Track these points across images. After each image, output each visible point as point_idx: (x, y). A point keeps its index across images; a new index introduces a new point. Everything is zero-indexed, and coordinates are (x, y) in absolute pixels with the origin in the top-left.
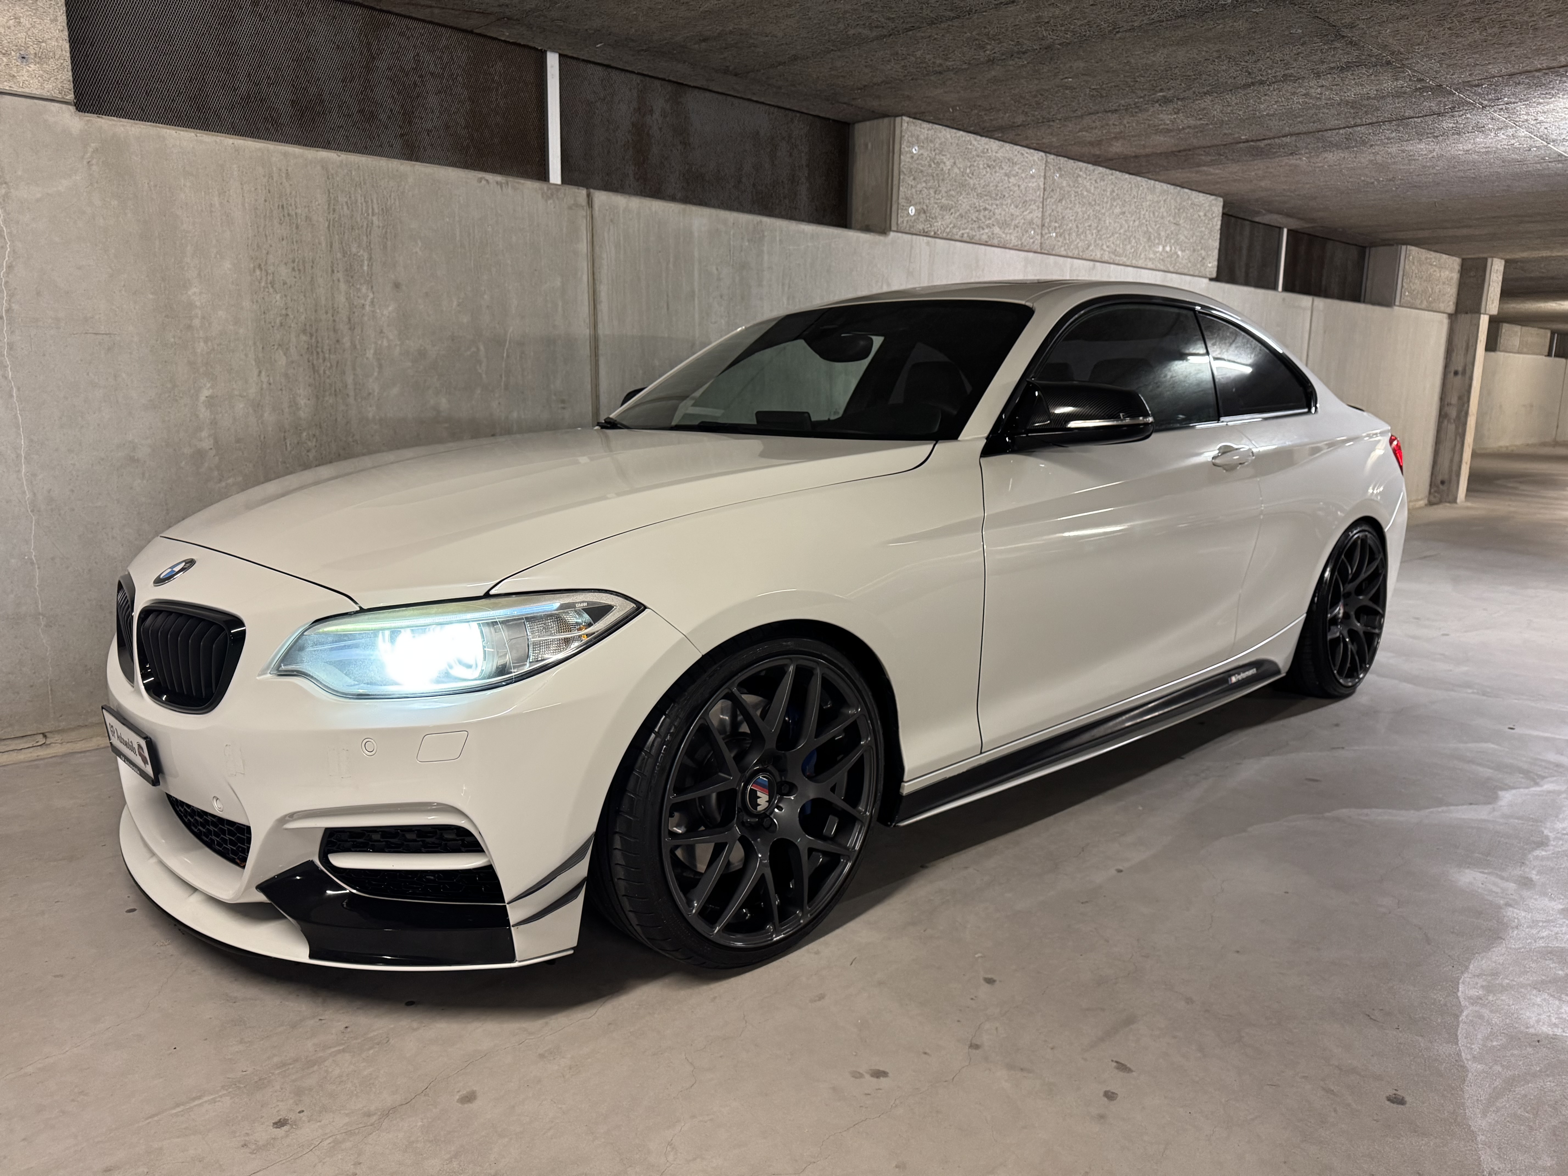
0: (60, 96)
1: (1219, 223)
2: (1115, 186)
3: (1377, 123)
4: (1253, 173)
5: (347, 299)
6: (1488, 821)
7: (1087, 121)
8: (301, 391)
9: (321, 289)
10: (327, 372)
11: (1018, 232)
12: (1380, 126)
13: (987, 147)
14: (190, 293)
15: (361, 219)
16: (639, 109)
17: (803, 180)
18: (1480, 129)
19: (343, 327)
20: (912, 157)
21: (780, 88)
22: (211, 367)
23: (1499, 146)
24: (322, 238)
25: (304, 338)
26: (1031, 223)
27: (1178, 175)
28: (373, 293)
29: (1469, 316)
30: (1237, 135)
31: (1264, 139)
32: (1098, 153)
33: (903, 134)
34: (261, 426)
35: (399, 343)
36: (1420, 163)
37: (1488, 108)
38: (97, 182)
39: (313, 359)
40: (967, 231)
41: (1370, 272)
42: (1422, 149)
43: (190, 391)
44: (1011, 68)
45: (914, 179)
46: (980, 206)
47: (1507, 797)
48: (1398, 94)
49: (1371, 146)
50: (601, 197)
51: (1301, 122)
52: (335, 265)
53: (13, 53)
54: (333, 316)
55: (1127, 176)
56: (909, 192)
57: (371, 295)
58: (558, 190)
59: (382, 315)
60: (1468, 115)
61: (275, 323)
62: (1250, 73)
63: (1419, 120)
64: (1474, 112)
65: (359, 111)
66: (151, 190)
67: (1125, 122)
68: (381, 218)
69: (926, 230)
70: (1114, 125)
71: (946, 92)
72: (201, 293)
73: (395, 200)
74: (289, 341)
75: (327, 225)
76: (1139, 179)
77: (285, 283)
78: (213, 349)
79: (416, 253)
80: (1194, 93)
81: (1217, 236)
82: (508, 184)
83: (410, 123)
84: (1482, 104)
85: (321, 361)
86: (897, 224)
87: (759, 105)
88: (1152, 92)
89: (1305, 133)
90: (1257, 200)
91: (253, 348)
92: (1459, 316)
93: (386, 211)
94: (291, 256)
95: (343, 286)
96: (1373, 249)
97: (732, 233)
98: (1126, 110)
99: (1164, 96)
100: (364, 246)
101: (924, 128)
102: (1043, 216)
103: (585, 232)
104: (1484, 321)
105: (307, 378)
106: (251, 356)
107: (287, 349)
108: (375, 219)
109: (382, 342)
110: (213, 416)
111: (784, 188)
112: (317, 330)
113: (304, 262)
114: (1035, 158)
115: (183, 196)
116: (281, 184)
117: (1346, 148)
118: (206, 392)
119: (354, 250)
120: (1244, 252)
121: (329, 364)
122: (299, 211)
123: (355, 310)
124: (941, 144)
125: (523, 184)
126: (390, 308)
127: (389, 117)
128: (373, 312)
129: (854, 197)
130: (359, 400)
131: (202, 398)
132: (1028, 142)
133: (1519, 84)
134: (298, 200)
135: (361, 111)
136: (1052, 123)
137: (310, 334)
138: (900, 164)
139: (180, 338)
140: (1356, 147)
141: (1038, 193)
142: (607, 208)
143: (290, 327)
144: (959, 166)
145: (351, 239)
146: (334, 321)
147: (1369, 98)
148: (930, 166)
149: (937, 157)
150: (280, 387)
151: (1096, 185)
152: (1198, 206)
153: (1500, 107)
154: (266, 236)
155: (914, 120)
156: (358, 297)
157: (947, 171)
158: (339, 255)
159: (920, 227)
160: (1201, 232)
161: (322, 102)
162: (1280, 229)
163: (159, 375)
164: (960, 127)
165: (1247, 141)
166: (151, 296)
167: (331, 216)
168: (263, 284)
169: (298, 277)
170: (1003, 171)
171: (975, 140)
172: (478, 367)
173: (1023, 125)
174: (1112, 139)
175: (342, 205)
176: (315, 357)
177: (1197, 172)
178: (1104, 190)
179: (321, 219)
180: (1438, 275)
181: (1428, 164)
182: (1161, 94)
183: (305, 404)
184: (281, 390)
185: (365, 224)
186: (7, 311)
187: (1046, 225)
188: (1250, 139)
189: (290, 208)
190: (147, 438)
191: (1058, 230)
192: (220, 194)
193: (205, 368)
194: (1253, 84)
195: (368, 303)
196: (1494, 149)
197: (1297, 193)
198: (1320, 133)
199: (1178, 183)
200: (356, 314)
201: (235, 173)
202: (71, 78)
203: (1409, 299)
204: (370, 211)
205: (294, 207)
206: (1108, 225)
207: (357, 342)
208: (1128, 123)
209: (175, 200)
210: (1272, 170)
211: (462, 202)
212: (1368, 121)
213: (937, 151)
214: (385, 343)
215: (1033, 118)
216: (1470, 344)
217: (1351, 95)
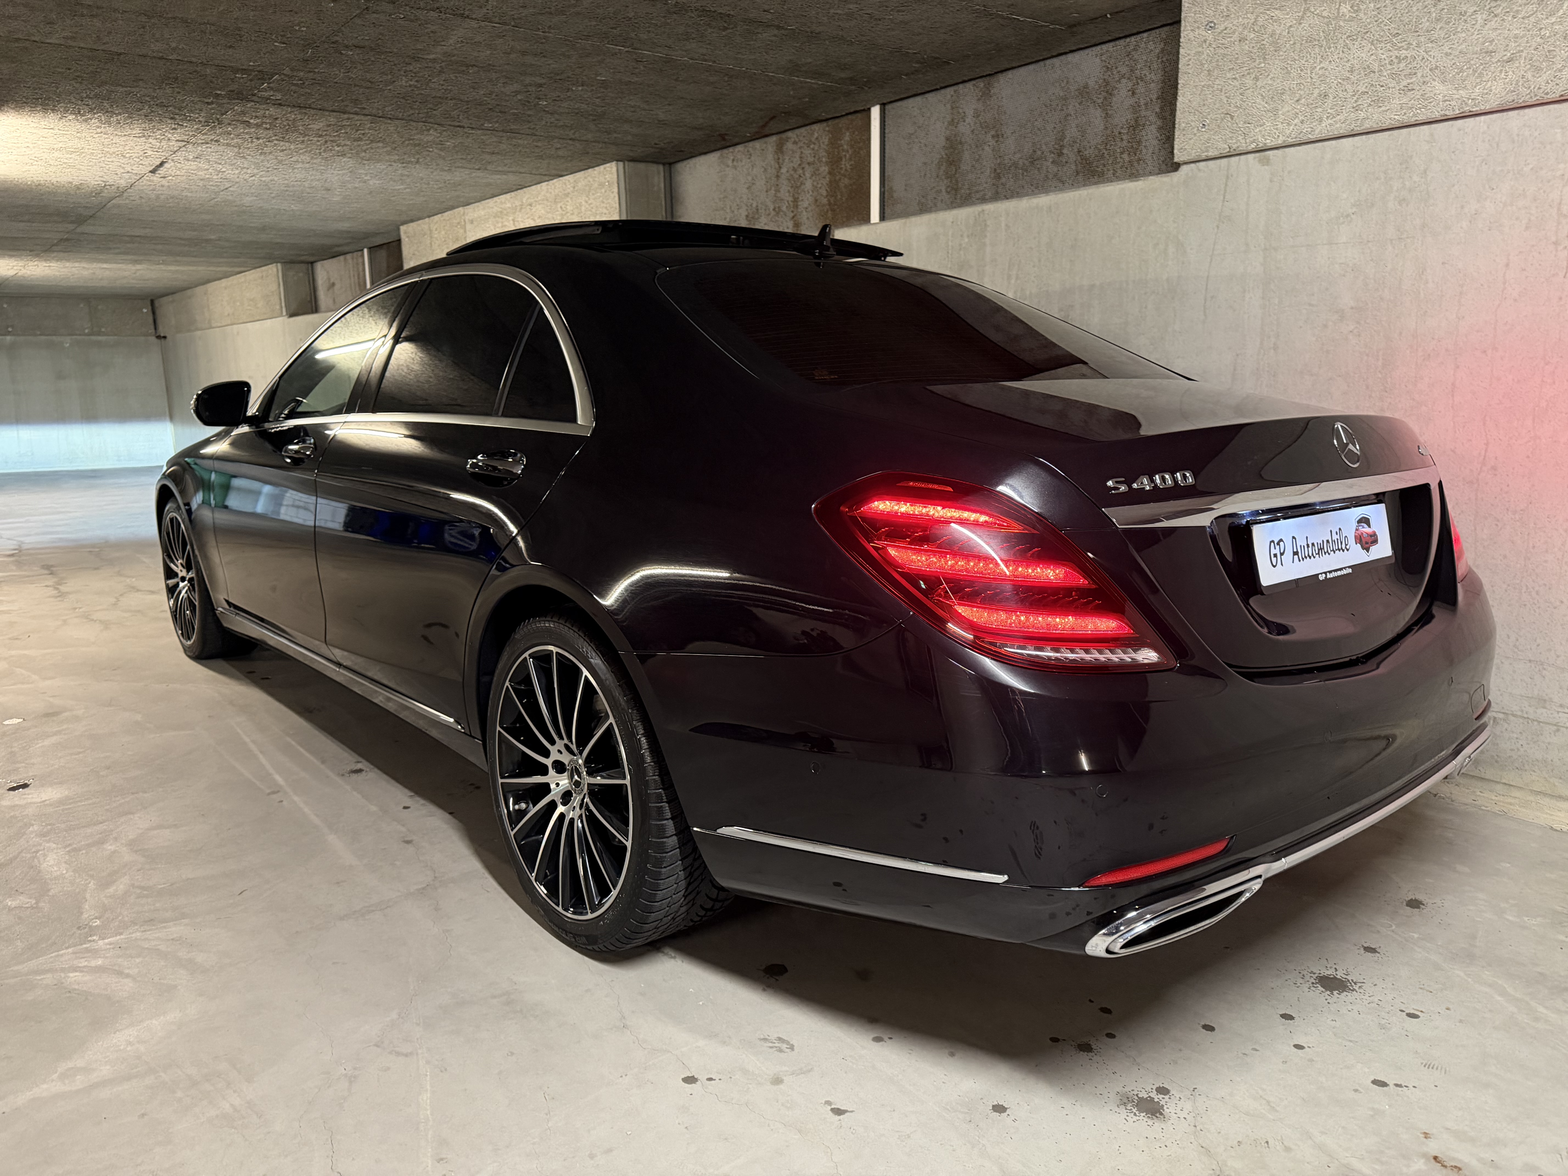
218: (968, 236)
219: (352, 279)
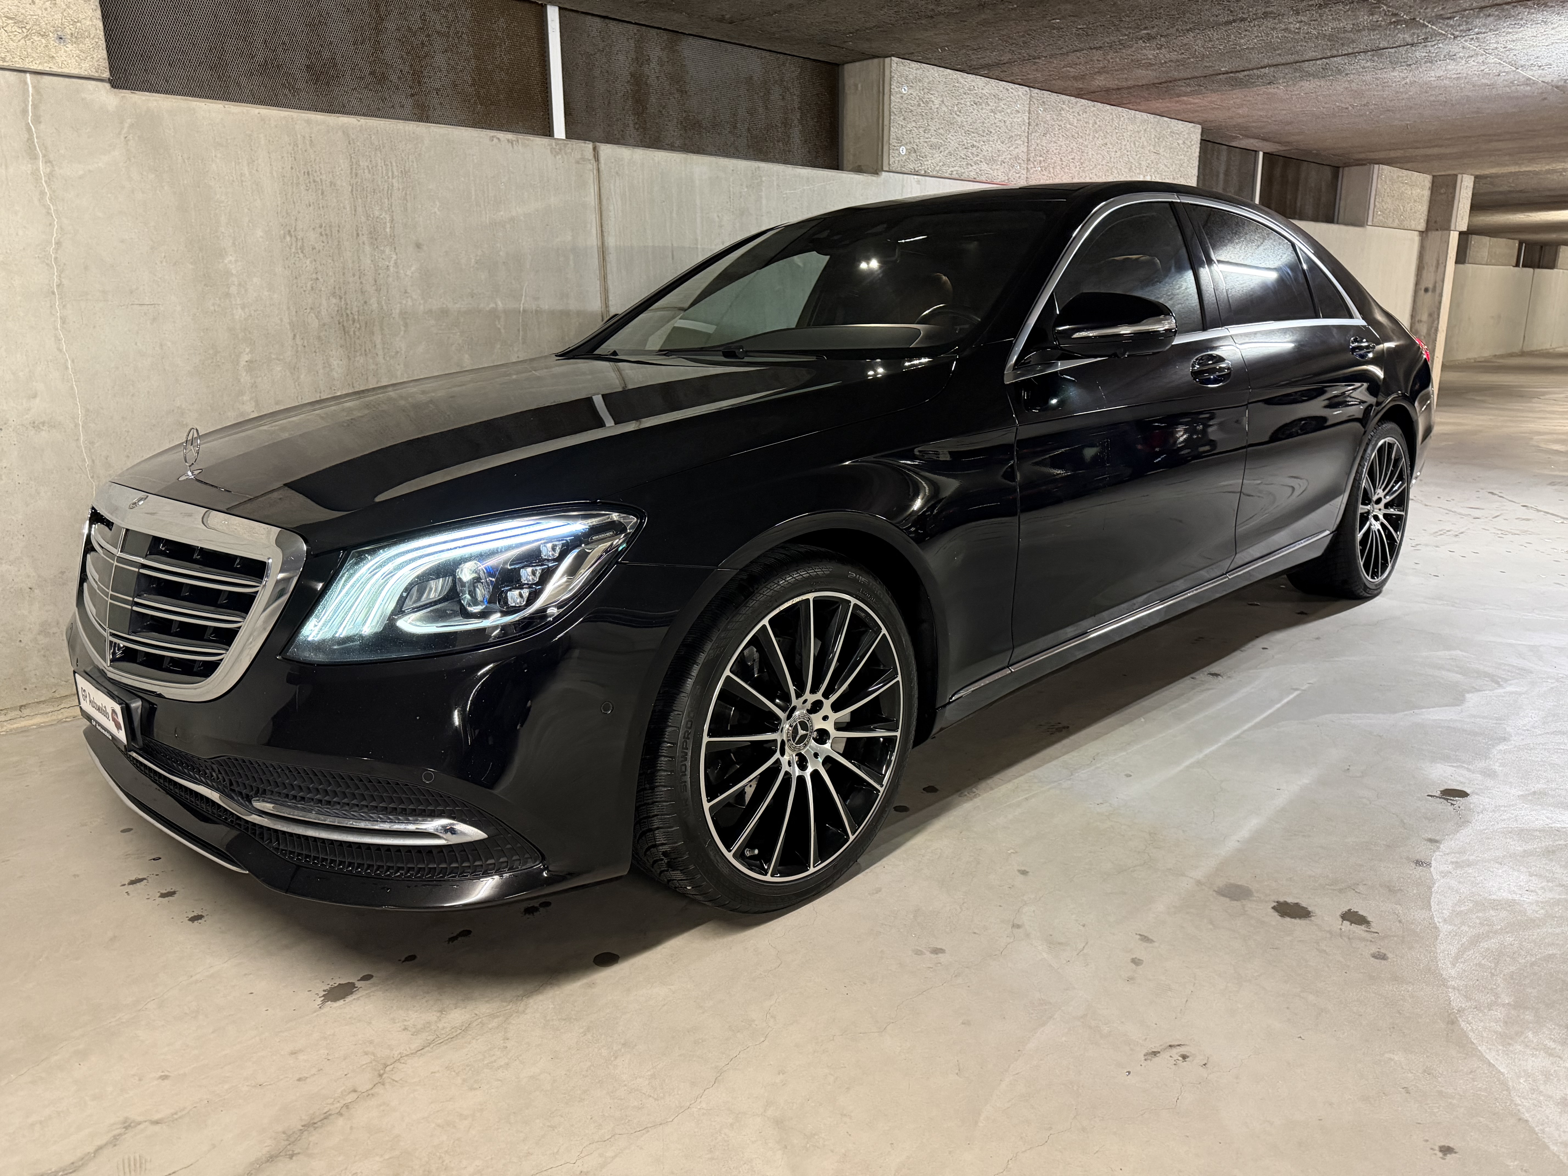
0: (96, 75)
1: (1198, 150)
2: (1097, 118)
3: (1352, 53)
4: (1232, 102)
5: (372, 261)
6: (1456, 720)
7: (1072, 57)
8: (334, 352)
9: (348, 252)
10: (357, 333)
11: (1004, 167)
12: (1356, 57)
13: (973, 84)
14: (226, 261)
15: (382, 182)
16: (637, 58)
17: (796, 121)
18: (1452, 57)
19: (370, 288)
20: (902, 97)
21: (774, 34)
22: (250, 333)
23: (1469, 72)
24: (347, 202)
25: (334, 301)
26: (1017, 158)
27: (1158, 105)
28: (397, 254)
29: (1439, 233)
30: (1217, 68)
31: (1244, 71)
32: (1081, 86)
33: (893, 74)
34: (298, 388)
35: (422, 302)
36: (1393, 89)
37: (1459, 39)
38: (134, 157)
39: (343, 321)
40: (956, 168)
41: (1343, 192)
42: (1395, 77)
43: (231, 356)
44: (1001, 11)
45: (904, 119)
46: (967, 143)
47: (1472, 699)
48: (1374, 27)
49: (1347, 74)
50: (606, 150)
51: (1280, 55)
52: (360, 229)
53: (51, 35)
54: (360, 278)
55: (1108, 107)
56: (900, 132)
57: (394, 257)
58: (565, 145)
59: (406, 275)
60: (1441, 45)
61: (306, 287)
62: (1231, 12)
63: (1393, 50)
64: (1446, 42)
65: (371, 73)
66: (184, 162)
67: (1109, 57)
68: (400, 180)
69: (917, 169)
70: (1098, 60)
71: (936, 34)
72: (236, 261)
73: (413, 162)
74: (320, 305)
75: (350, 190)
76: (1120, 109)
77: (314, 249)
78: (251, 316)
79: (435, 213)
80: (1177, 30)
81: (1196, 163)
82: (518, 141)
83: (419, 82)
84: (1453, 34)
85: (351, 322)
86: (889, 164)
87: (752, 50)
88: (1137, 30)
89: (1283, 64)
90: (1235, 126)
91: (287, 312)
92: (1430, 233)
93: (405, 173)
94: (318, 221)
95: (368, 248)
96: (1346, 169)
97: (731, 180)
98: (1111, 47)
99: (1148, 34)
100: (386, 209)
101: (912, 68)
102: (1028, 150)
103: (592, 186)
104: (1454, 237)
105: (338, 339)
106: (286, 320)
107: (319, 312)
108: (394, 181)
109: (407, 301)
110: (253, 381)
111: (778, 131)
112: (345, 293)
113: (330, 226)
114: (1020, 93)
115: (214, 165)
116: (306, 151)
117: (1323, 77)
118: (246, 358)
119: (377, 213)
120: (1222, 176)
121: (358, 326)
122: (324, 177)
123: (380, 271)
124: (929, 83)
125: (532, 141)
126: (413, 269)
127: (399, 78)
128: (397, 272)
129: (845, 138)
130: (388, 359)
131: (243, 363)
132: (1012, 78)
133: (1489, 15)
134: (322, 165)
135: (372, 73)
136: (1037, 61)
137: (340, 296)
138: (890, 105)
139: (219, 305)
140: (1332, 75)
141: (1023, 128)
142: (613, 160)
143: (321, 290)
144: (947, 104)
145: (373, 203)
146: (361, 283)
147: (1345, 31)
148: (919, 105)
149: (926, 96)
150: (314, 350)
151: (1079, 117)
152: (1178, 134)
153: (1471, 37)
154: (294, 203)
155: (903, 61)
156: (383, 259)
157: (936, 110)
158: (363, 219)
159: (911, 166)
160: (1180, 160)
161: (335, 65)
162: (1256, 152)
163: (202, 342)
164: (947, 65)
165: (1227, 73)
166: (191, 267)
167: (353, 181)
168: (293, 250)
169: (325, 241)
170: (990, 108)
171: (962, 77)
172: (497, 323)
173: (1010, 62)
174: (1095, 73)
175: (364, 169)
176: (345, 319)
177: (1177, 102)
178: (1086, 123)
179: (344, 184)
180: (1410, 193)
181: (1401, 90)
182: (1145, 32)
183: (338, 364)
184: (315, 352)
185: (386, 186)
186: (58, 286)
187: (1031, 159)
188: (1229, 71)
189: (315, 174)
190: (194, 403)
191: (1043, 164)
192: (248, 164)
193: (243, 334)
194: (1234, 21)
195: (392, 263)
196: (1465, 75)
197: (1273, 119)
198: (1298, 64)
199: (1158, 112)
200: (381, 276)
201: (263, 142)
202: (106, 56)
203: (1381, 218)
204: (390, 174)
205: (319, 173)
206: (1090, 156)
207: (383, 303)
208: (1112, 58)
209: (208, 171)
210: (1251, 99)
211: (476, 161)
212: (1344, 53)
213: (926, 91)
214: (410, 303)
215: (1020, 56)
216: (1440, 262)
217: (1328, 30)
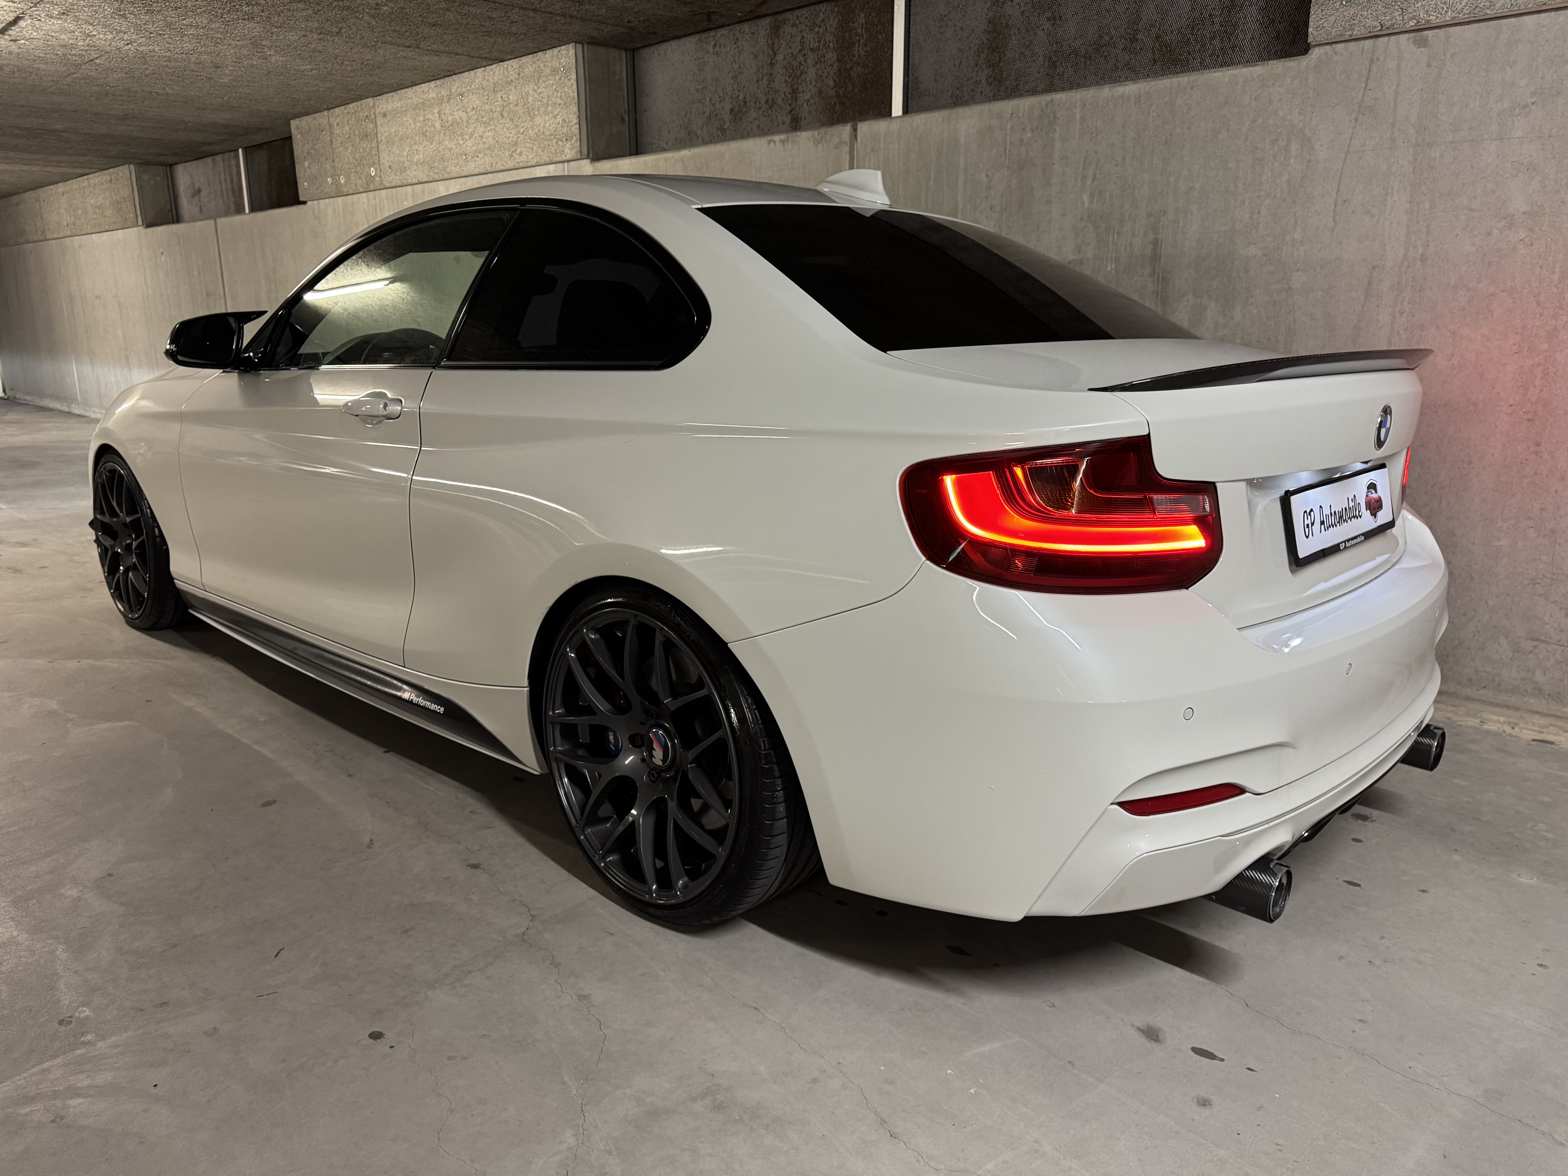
82: (788, 140)
135: (766, 102)
218: (1032, 130)
219: (224, 184)
